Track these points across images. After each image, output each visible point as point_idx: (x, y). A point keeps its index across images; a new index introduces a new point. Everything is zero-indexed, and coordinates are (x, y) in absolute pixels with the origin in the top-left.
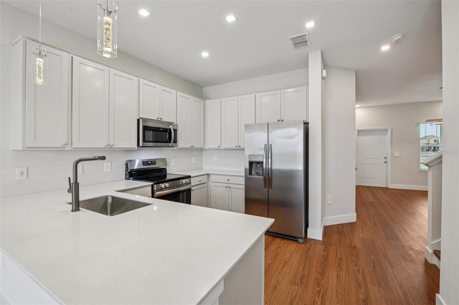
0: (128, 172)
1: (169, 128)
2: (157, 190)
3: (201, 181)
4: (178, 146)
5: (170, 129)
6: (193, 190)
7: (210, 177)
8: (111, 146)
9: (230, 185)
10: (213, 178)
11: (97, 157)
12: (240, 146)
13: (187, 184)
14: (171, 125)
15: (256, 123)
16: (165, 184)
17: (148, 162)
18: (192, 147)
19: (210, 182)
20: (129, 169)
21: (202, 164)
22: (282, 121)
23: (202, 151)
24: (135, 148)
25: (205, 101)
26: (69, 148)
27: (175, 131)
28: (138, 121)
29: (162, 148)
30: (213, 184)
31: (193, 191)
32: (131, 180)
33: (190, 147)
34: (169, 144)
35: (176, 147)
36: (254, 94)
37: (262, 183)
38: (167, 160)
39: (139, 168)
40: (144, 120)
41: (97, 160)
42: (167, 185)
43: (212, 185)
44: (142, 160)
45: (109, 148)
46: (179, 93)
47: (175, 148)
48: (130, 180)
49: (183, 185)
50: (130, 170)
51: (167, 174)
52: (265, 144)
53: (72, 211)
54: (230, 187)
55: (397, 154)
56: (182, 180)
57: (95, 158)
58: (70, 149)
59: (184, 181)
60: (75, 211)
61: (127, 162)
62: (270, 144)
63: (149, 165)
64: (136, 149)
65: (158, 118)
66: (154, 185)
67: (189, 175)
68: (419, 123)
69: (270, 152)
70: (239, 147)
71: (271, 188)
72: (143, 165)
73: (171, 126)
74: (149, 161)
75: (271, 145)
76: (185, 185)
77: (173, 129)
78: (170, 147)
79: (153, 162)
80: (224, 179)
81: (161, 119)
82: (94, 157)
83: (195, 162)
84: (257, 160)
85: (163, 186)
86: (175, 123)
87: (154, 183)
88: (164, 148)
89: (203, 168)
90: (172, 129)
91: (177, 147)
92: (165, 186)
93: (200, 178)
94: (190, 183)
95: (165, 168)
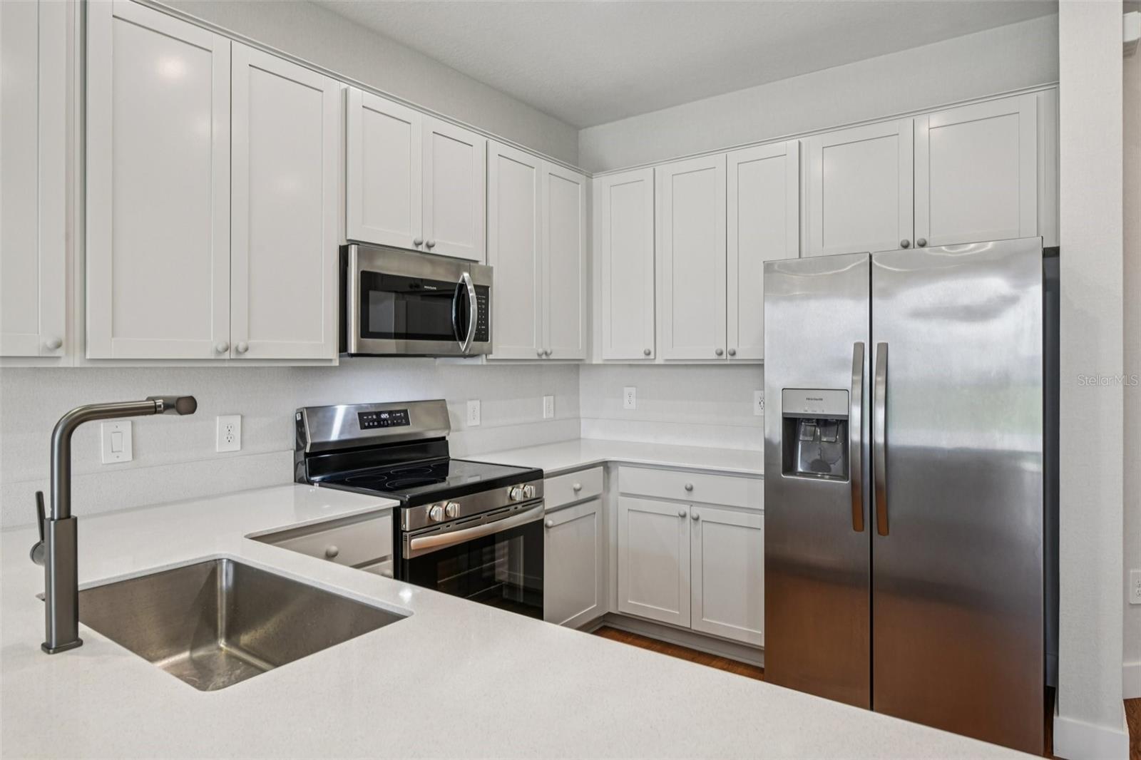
0: (307, 455)
1: (460, 281)
2: (418, 531)
3: (579, 490)
4: (491, 353)
5: (463, 286)
6: (551, 527)
7: (613, 474)
8: (237, 351)
9: (696, 511)
10: (625, 479)
11: (160, 402)
12: (734, 354)
13: (529, 503)
14: (466, 271)
15: (804, 255)
16: (445, 503)
17: (378, 414)
18: (544, 357)
19: (613, 496)
20: (309, 441)
21: (580, 424)
22: (923, 245)
23: (578, 374)
24: (330, 360)
25: (590, 177)
26: (74, 361)
27: (483, 292)
28: (344, 252)
29: (432, 359)
30: (626, 503)
31: (551, 530)
32: (317, 485)
33: (536, 357)
34: (460, 343)
35: (484, 356)
36: (794, 141)
37: (845, 507)
38: (449, 407)
39: (346, 437)
40: (368, 250)
41: (160, 412)
42: (453, 507)
43: (620, 506)
44: (359, 406)
45: (231, 360)
46: (496, 147)
47: (481, 361)
48: (312, 483)
49: (512, 508)
50: (312, 445)
51: (450, 461)
52: (856, 345)
53: (46, 647)
54: (697, 519)
56: (510, 489)
57: (151, 403)
58: (77, 365)
59: (517, 493)
60: (59, 649)
61: (302, 413)
62: (879, 345)
63: (383, 426)
64: (336, 363)
65: (418, 244)
66: (403, 510)
67: (535, 465)
69: (879, 379)
70: (729, 357)
71: (884, 531)
72: (363, 427)
73: (466, 275)
74: (384, 412)
75: (884, 347)
76: (520, 507)
77: (475, 286)
78: (465, 356)
79: (399, 415)
80: (674, 485)
81: (429, 246)
82: (149, 399)
83: (551, 415)
84: (819, 412)
85: (436, 511)
86: (480, 263)
87: (402, 502)
88: (439, 361)
89: (582, 436)
90: (470, 287)
91: (490, 357)
92: (446, 512)
93: (575, 480)
94: (539, 500)
95: (444, 438)
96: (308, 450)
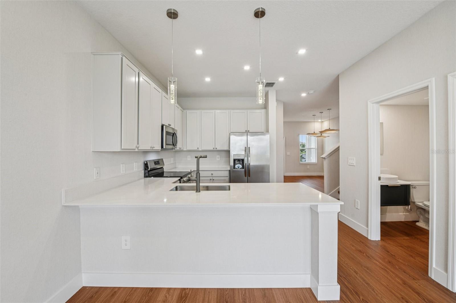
5: (174, 134)
9: (214, 178)
20: (149, 168)
22: (249, 131)
24: (160, 150)
28: (162, 127)
30: (202, 178)
37: (244, 173)
39: (153, 167)
47: (174, 150)
48: (148, 177)
51: (164, 173)
52: (245, 147)
55: (288, 153)
61: (147, 162)
65: (169, 125)
68: (299, 135)
69: (249, 153)
72: (155, 165)
74: (157, 161)
75: (249, 148)
80: (210, 174)
84: (239, 158)
86: (175, 129)
95: (162, 167)
96: (149, 170)
